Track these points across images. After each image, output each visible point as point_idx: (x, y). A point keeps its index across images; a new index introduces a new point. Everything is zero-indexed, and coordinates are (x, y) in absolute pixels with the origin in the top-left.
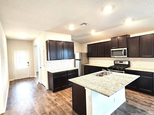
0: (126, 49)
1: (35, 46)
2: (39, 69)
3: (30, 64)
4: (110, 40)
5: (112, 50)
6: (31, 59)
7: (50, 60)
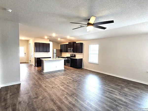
0: (72, 48)
1: (29, 44)
2: (31, 56)
3: (26, 54)
4: (68, 43)
5: (68, 48)
6: (27, 51)
7: (36, 52)
